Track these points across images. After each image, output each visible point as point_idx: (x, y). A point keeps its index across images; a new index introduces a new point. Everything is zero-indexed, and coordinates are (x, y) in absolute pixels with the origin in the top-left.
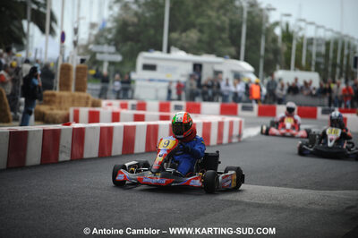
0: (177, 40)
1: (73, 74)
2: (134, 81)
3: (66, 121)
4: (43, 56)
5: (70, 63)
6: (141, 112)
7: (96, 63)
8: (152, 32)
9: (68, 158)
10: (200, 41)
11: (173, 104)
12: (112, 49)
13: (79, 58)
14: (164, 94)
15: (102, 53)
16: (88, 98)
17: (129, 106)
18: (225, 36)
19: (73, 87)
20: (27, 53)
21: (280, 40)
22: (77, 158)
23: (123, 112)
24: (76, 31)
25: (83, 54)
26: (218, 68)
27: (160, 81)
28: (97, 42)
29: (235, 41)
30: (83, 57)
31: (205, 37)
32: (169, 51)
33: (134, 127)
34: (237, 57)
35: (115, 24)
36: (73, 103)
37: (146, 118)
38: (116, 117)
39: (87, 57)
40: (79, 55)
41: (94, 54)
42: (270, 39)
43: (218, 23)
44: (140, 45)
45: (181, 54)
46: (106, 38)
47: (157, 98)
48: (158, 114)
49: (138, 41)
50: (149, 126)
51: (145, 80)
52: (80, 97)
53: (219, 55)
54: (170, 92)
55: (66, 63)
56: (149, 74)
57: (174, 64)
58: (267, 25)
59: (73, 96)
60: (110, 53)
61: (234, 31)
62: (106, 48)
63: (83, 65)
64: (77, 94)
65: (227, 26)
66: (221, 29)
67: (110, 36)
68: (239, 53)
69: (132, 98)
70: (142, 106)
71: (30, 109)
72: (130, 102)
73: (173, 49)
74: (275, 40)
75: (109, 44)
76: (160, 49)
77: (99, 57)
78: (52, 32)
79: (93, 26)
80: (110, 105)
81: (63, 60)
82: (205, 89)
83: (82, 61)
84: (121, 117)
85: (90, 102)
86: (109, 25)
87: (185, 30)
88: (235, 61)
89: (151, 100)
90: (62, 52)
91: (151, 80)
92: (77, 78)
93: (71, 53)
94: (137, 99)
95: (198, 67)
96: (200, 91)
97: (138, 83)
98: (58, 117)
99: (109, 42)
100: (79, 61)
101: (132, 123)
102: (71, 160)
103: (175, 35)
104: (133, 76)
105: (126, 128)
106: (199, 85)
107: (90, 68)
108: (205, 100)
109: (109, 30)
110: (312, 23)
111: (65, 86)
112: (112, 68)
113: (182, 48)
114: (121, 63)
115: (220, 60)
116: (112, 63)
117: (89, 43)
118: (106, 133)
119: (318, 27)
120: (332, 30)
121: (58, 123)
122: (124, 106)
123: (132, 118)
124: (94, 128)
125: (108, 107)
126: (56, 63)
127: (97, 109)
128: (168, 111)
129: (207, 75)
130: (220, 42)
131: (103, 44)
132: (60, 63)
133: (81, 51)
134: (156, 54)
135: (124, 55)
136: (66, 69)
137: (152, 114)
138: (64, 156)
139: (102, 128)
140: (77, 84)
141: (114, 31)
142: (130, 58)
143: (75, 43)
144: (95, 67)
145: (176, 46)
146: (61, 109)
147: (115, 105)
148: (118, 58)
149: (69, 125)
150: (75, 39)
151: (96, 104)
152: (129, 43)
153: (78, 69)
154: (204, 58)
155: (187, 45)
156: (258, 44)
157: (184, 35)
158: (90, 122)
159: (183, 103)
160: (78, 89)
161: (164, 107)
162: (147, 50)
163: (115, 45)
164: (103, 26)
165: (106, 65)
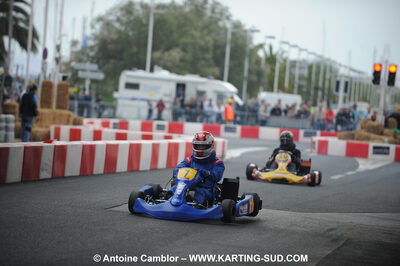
0: (160, 59)
1: (55, 91)
2: (116, 99)
3: (47, 139)
4: (25, 73)
5: (52, 80)
6: (123, 131)
7: (77, 80)
8: (135, 49)
9: (49, 176)
10: (182, 60)
11: (156, 123)
12: (95, 67)
13: (61, 75)
15: (84, 70)
16: (69, 116)
17: (111, 125)
18: (209, 56)
19: (54, 104)
21: (263, 62)
22: (58, 176)
23: (105, 130)
24: (58, 48)
25: (65, 71)
26: (201, 88)
27: (143, 100)
28: (80, 61)
29: (219, 62)
30: (65, 75)
31: (189, 57)
32: (152, 70)
33: (117, 146)
34: (221, 78)
35: (97, 42)
36: (54, 123)
37: (128, 136)
38: (97, 135)
39: (69, 75)
40: (61, 72)
41: (75, 72)
42: (254, 60)
43: (202, 43)
44: (122, 63)
45: (165, 74)
46: (88, 56)
47: (139, 118)
48: (140, 133)
49: (121, 59)
50: (131, 145)
51: (126, 99)
52: (61, 115)
53: (202, 76)
54: (150, 111)
55: (47, 79)
56: (132, 93)
57: (159, 83)
58: (251, 46)
59: (54, 114)
60: (92, 71)
61: (218, 52)
62: (88, 66)
63: (65, 82)
64: (59, 111)
65: (211, 47)
66: (204, 49)
67: (92, 54)
68: (222, 74)
69: (114, 117)
70: (124, 125)
71: (28, 125)
72: (112, 121)
73: (156, 68)
74: (258, 61)
75: (92, 62)
76: (144, 68)
77: (81, 74)
78: (34, 49)
79: (74, 43)
80: (92, 123)
81: (45, 77)
82: (188, 108)
83: (64, 78)
84: (103, 136)
85: (71, 120)
86: (91, 43)
87: (168, 49)
88: (219, 82)
89: (134, 119)
90: (44, 69)
91: (133, 99)
92: (58, 95)
93: (52, 70)
94: (119, 118)
95: (181, 87)
96: (183, 111)
97: (120, 102)
98: (38, 134)
99: (93, 60)
100: (61, 79)
101: (114, 142)
102: (53, 178)
103: (157, 54)
104: (116, 95)
105: (108, 147)
106: (183, 105)
107: (72, 86)
108: (188, 121)
109: (91, 48)
110: (295, 46)
111: (46, 103)
112: (94, 86)
113: (165, 68)
114: (104, 82)
115: (204, 80)
116: (93, 81)
117: (71, 61)
119: (301, 50)
120: (314, 54)
121: (39, 140)
122: (106, 125)
123: (114, 136)
124: (76, 146)
125: (90, 125)
126: (38, 80)
127: (78, 127)
128: (151, 130)
129: (190, 94)
130: (203, 62)
131: (85, 62)
132: (42, 80)
133: (63, 68)
134: (140, 73)
135: (107, 73)
136: (47, 86)
137: (134, 133)
138: (45, 174)
139: (84, 146)
140: (58, 101)
141: (96, 49)
142: (113, 76)
143: (57, 60)
144: (77, 85)
145: (159, 65)
146: (42, 126)
147: (97, 123)
148: (101, 76)
149: (51, 142)
150: (57, 55)
151: (77, 122)
152: (112, 61)
153: (60, 86)
154: (187, 78)
155: (169, 64)
156: (241, 65)
157: (166, 54)
158: (71, 140)
159: (165, 123)
160: (59, 107)
161: (146, 126)
162: (130, 69)
163: (97, 63)
164: (85, 42)
165: (88, 83)
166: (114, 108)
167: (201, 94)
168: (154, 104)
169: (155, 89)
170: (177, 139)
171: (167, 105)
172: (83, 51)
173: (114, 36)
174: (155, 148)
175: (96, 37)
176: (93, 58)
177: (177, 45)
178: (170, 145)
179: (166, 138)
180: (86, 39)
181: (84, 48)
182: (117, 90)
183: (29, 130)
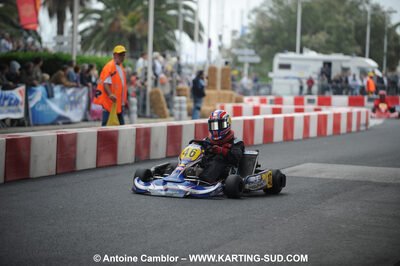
0: (308, 42)
1: (219, 75)
2: (271, 79)
5: (216, 65)
6: (278, 106)
7: (238, 64)
8: (286, 35)
10: (328, 42)
11: (306, 98)
12: (252, 52)
13: (224, 61)
14: (296, 89)
15: (243, 55)
16: (232, 95)
17: (268, 101)
18: (351, 36)
19: (219, 86)
20: (178, 58)
23: (263, 107)
24: (220, 37)
25: (227, 57)
26: (345, 65)
27: (294, 78)
28: (239, 47)
29: (360, 41)
30: (227, 60)
31: (333, 38)
32: (301, 52)
33: (272, 120)
34: (363, 55)
35: (253, 30)
36: (219, 100)
37: (283, 111)
38: (256, 111)
39: (230, 60)
40: (224, 58)
41: (235, 57)
42: (392, 38)
43: (345, 25)
44: (275, 47)
45: (313, 54)
46: (246, 43)
47: (292, 94)
48: (293, 107)
49: (274, 44)
50: (286, 119)
51: (280, 78)
52: (225, 95)
53: (346, 54)
54: (301, 88)
55: (212, 65)
56: (285, 72)
57: (308, 62)
58: (389, 26)
59: (219, 94)
60: (250, 56)
61: (360, 32)
62: (246, 51)
63: (227, 67)
64: (223, 92)
65: (353, 28)
66: (347, 31)
67: (249, 41)
68: (364, 51)
69: (270, 94)
70: (279, 101)
71: (198, 105)
72: (269, 98)
73: (305, 49)
74: (397, 39)
75: (250, 48)
76: (294, 50)
77: (240, 59)
78: (200, 39)
79: (234, 33)
80: (251, 100)
81: (210, 63)
82: (334, 84)
83: (227, 63)
84: (261, 111)
85: (234, 99)
86: (248, 31)
87: (315, 32)
88: (360, 59)
89: (288, 95)
90: (209, 57)
91: (286, 78)
92: (223, 78)
93: (216, 56)
94: (274, 94)
95: (328, 65)
96: (330, 86)
97: (275, 81)
98: (207, 112)
99: (250, 46)
100: (224, 64)
101: (270, 116)
103: (306, 38)
104: (271, 75)
105: (266, 120)
106: (330, 81)
107: (233, 69)
108: (335, 94)
109: (249, 36)
111: (212, 85)
113: (313, 49)
114: (260, 64)
115: (347, 58)
116: (251, 64)
117: (232, 48)
118: (248, 125)
122: (263, 101)
123: (271, 111)
124: (238, 121)
125: (249, 103)
126: (204, 66)
127: (240, 105)
128: (303, 104)
129: (336, 72)
130: (347, 42)
131: (243, 48)
132: (208, 65)
133: (226, 54)
134: (291, 55)
135: (262, 57)
136: (213, 70)
137: (288, 106)
139: (245, 121)
140: (222, 83)
141: (253, 37)
142: (268, 59)
143: (220, 48)
144: (237, 68)
145: (307, 47)
146: (210, 105)
147: (256, 101)
148: (257, 59)
150: (220, 44)
151: (239, 101)
152: (267, 46)
153: (223, 70)
154: (333, 57)
155: (316, 46)
156: (381, 43)
157: (314, 37)
158: (235, 116)
159: (315, 97)
160: (223, 88)
161: (298, 101)
162: (282, 51)
163: (254, 48)
164: (243, 32)
165: (246, 66)
166: (270, 87)
167: (345, 70)
168: (305, 81)
169: (306, 68)
170: (325, 111)
171: (316, 82)
172: (241, 39)
173: (268, 25)
174: (307, 120)
175: (252, 26)
176: (250, 44)
177: (323, 29)
178: (319, 117)
179: (316, 110)
180: (244, 28)
181: (243, 36)
182: (271, 70)
183: (199, 109)
